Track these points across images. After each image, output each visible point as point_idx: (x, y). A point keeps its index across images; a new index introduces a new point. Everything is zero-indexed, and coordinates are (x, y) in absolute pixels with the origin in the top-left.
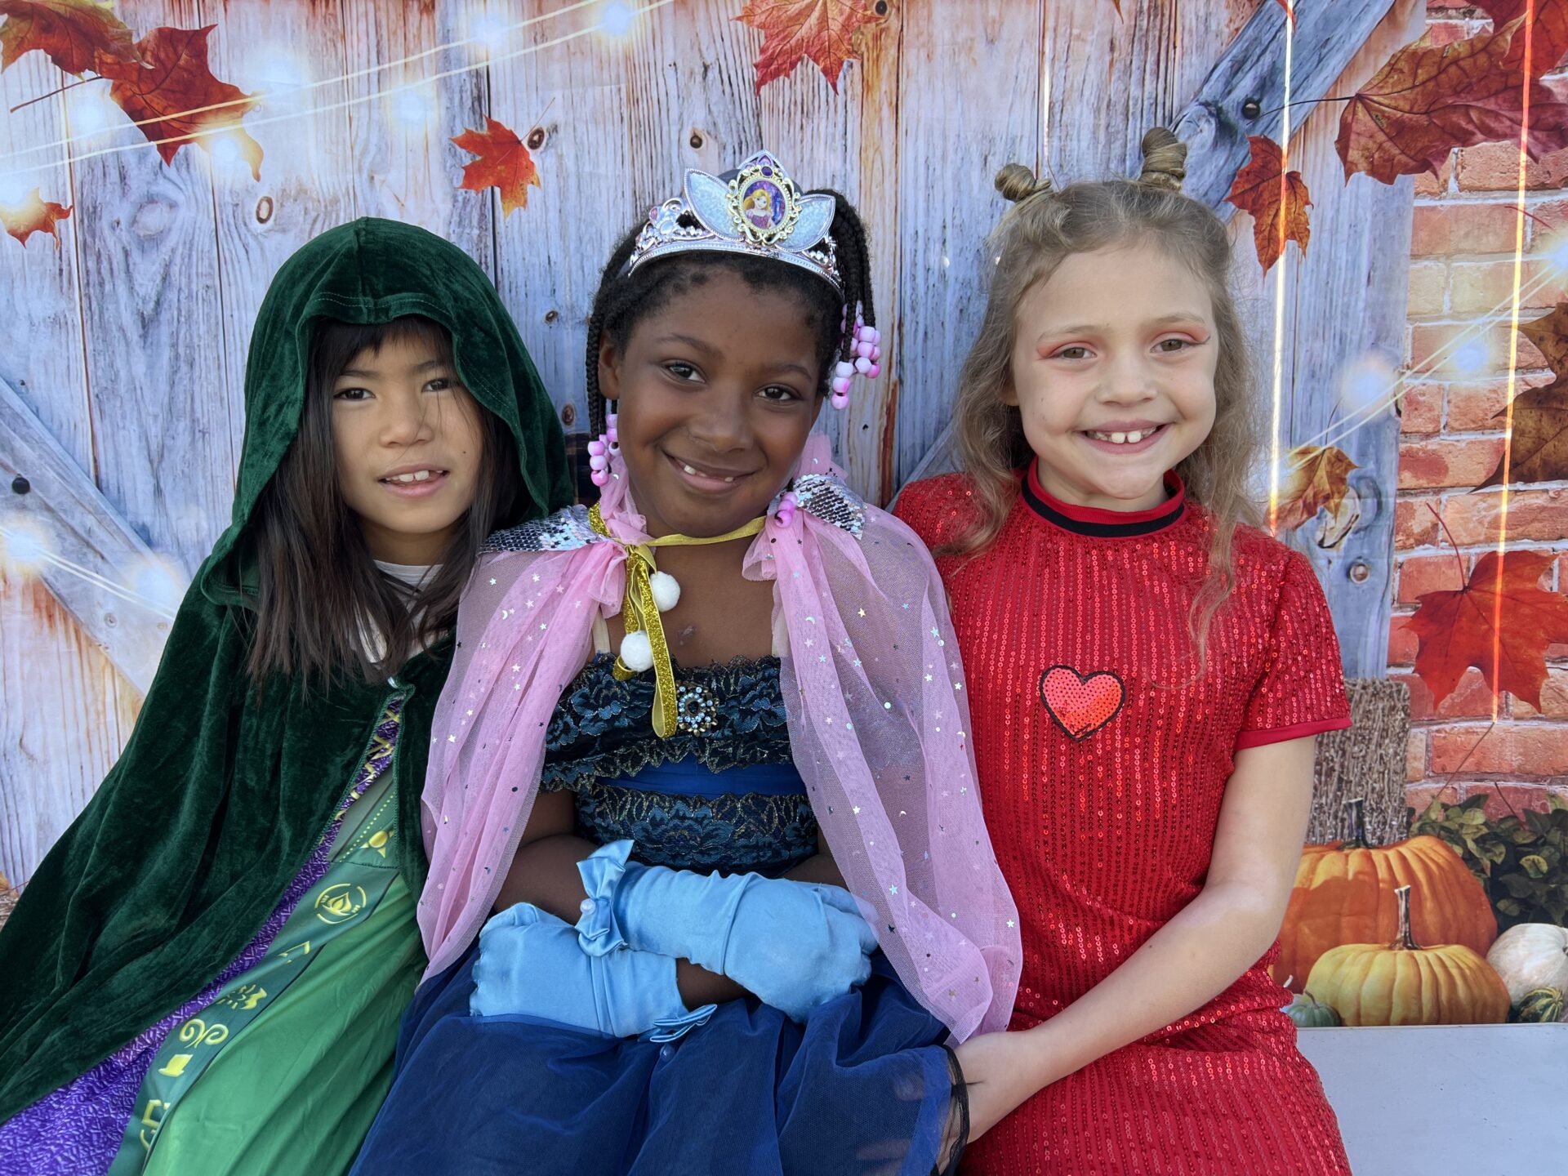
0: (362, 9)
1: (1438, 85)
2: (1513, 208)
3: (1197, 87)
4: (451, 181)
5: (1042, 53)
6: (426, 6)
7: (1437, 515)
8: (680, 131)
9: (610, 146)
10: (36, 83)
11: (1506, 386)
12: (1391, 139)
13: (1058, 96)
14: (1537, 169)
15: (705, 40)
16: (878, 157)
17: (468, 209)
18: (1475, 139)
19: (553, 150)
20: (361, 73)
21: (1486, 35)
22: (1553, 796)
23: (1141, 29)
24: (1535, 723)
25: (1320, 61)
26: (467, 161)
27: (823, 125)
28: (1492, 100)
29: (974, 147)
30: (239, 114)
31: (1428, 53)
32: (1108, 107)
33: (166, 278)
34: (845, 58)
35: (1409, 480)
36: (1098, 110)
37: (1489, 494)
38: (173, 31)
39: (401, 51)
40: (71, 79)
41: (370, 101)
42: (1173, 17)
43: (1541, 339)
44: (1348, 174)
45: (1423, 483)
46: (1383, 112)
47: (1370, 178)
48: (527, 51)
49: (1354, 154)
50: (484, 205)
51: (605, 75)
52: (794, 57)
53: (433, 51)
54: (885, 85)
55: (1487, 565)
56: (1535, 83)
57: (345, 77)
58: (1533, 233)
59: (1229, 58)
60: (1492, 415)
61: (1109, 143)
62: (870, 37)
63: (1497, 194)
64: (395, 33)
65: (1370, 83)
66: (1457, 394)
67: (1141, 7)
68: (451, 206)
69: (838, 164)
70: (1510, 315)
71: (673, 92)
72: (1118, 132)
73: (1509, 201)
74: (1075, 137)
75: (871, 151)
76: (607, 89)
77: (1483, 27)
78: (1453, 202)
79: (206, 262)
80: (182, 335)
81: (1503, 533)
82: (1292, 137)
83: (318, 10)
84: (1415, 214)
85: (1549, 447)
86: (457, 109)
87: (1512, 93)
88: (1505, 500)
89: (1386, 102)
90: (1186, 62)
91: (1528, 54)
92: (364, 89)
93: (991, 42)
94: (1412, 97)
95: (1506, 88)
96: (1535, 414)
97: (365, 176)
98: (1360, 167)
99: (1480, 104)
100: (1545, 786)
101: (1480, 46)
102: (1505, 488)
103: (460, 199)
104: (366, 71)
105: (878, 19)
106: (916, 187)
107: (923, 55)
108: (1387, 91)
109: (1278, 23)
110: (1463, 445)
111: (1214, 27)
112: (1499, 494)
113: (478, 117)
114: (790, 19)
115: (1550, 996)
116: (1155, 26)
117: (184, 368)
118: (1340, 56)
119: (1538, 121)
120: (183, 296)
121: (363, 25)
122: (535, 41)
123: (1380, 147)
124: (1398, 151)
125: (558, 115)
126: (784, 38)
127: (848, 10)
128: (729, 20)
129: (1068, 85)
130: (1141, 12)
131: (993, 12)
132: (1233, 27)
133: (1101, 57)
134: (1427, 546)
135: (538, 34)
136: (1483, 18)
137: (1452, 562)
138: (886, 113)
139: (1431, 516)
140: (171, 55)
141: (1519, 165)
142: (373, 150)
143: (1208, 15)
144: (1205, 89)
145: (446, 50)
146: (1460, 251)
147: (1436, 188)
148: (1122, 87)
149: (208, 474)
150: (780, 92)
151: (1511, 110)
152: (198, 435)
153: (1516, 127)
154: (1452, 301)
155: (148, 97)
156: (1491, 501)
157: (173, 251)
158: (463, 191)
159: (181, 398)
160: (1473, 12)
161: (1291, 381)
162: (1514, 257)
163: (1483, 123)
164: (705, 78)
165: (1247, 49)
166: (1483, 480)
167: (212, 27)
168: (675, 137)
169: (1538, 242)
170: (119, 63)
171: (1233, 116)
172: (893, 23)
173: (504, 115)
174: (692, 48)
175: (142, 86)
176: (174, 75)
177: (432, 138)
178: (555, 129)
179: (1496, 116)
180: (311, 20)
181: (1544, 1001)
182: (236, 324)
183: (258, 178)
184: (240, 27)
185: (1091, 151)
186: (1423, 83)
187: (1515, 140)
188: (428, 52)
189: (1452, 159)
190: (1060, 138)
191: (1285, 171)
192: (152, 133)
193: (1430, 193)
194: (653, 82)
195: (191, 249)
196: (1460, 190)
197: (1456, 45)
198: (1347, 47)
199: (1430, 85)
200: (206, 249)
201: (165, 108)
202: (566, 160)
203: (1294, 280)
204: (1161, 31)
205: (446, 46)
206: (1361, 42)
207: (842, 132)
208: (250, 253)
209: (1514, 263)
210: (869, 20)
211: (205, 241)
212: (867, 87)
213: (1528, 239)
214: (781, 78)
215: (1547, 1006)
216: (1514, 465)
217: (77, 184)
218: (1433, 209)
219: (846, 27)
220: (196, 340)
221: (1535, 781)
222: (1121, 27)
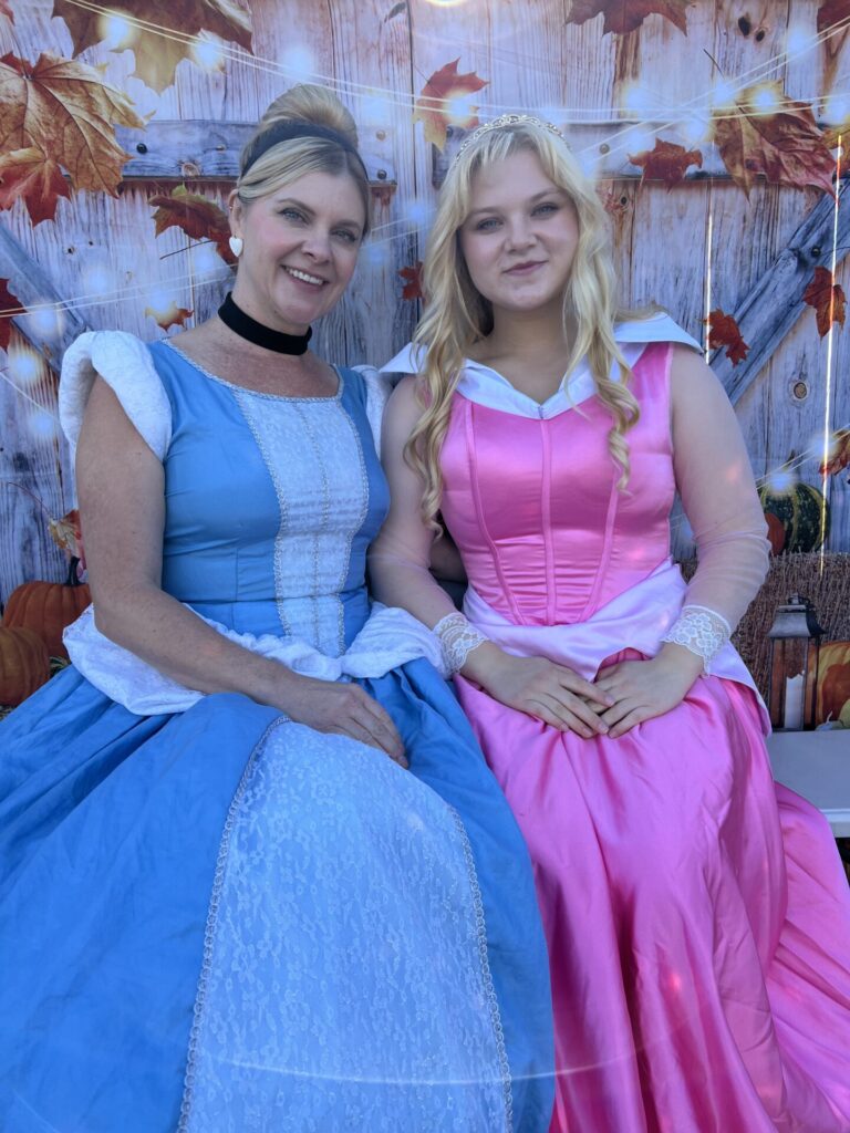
3: (788, 241)
4: (397, 294)
5: (707, 224)
6: (385, 201)
10: (174, 243)
13: (716, 245)
17: (405, 310)
23: (760, 210)
26: (405, 284)
29: (671, 274)
32: (742, 251)
36: (736, 254)
40: (194, 241)
42: (777, 204)
50: (413, 307)
53: (388, 225)
54: (625, 241)
59: (806, 224)
61: (742, 271)
62: (617, 215)
67: (761, 198)
68: (396, 308)
72: (746, 265)
74: (724, 268)
82: (837, 266)
86: (400, 256)
90: (783, 227)
93: (681, 217)
103: (401, 304)
105: (622, 206)
107: (645, 225)
109: (831, 207)
111: (797, 208)
113: (411, 260)
116: (767, 208)
127: (607, 201)
129: (721, 240)
130: (760, 201)
131: (682, 201)
132: (807, 208)
133: (739, 225)
138: (625, 256)
143: (795, 202)
144: (792, 242)
145: (395, 225)
148: (749, 241)
158: (402, 300)
161: (834, 396)
165: (814, 220)
170: (220, 234)
171: (807, 256)
172: (629, 208)
177: (387, 271)
185: (732, 276)
188: (385, 226)
191: (834, 284)
203: (837, 342)
204: (770, 213)
205: (395, 222)
210: (617, 207)
212: (615, 242)
217: (197, 298)
222: (750, 209)
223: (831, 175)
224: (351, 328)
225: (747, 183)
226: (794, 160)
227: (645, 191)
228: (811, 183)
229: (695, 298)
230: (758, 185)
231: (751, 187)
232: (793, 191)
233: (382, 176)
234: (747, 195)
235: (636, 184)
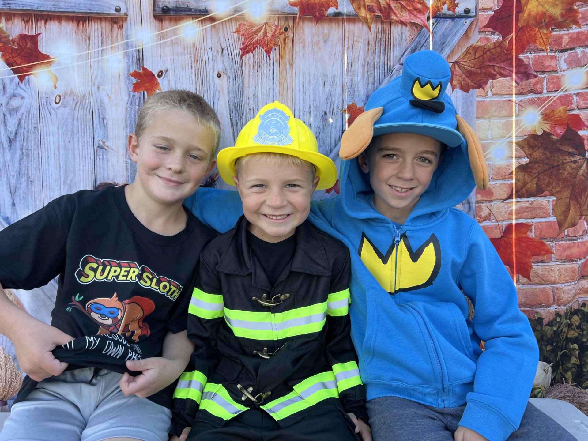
0: (96, 27)
1: (483, 58)
2: (511, 101)
3: (399, 58)
4: (128, 89)
5: (344, 46)
6: (120, 27)
7: (490, 210)
8: (213, 72)
9: (188, 77)
11: (512, 164)
12: (467, 77)
13: (350, 61)
14: (519, 88)
15: (222, 39)
16: (285, 82)
17: (134, 99)
18: (497, 77)
19: (166, 78)
20: (95, 50)
21: (499, 41)
22: (537, 313)
23: (378, 38)
24: (529, 286)
25: (442, 49)
26: (134, 82)
27: (265, 70)
28: (502, 63)
29: (320, 79)
30: (49, 65)
31: (479, 47)
32: (368, 65)
33: (19, 124)
34: (273, 47)
35: (480, 198)
36: (364, 66)
37: (508, 203)
38: (25, 35)
39: (110, 42)
41: (98, 60)
42: (390, 35)
43: (523, 147)
44: (453, 89)
45: (485, 198)
46: (465, 67)
47: (461, 91)
48: (157, 43)
49: (455, 82)
50: (140, 97)
51: (186, 52)
52: (254, 46)
53: (122, 42)
54: (287, 57)
55: (509, 228)
56: (517, 58)
57: (89, 51)
58: (519, 110)
59: (410, 48)
60: (508, 174)
61: (368, 77)
62: (282, 39)
63: (505, 96)
64: (108, 36)
65: (459, 57)
66: (495, 167)
67: (378, 30)
68: (128, 98)
69: (271, 84)
70: (512, 139)
71: (211, 58)
72: (371, 74)
73: (510, 99)
74: (356, 75)
75: (283, 80)
76: (186, 56)
77: (498, 38)
78: (490, 99)
79: (35, 118)
80: (24, 146)
81: (514, 217)
83: (80, 28)
84: (477, 103)
85: (528, 186)
86: (131, 63)
87: (510, 61)
88: (514, 205)
89: (465, 64)
90: (395, 50)
91: (514, 47)
92: (96, 54)
93: (326, 41)
94: (474, 62)
95: (507, 59)
96: (522, 174)
97: (96, 87)
98: (457, 87)
99: (498, 65)
100: (534, 309)
101: (497, 45)
102: (514, 200)
103: (132, 95)
104: (97, 50)
105: (284, 33)
106: (299, 93)
107: (301, 46)
108: (465, 60)
109: (427, 36)
110: (498, 185)
111: (404, 37)
112: (512, 202)
113: (139, 66)
114: (253, 33)
115: (540, 388)
116: (383, 37)
117: (25, 158)
118: (449, 47)
119: (519, 70)
120: (25, 131)
121: (96, 33)
122: (160, 39)
123: (464, 80)
124: (470, 81)
125: (168, 66)
126: (251, 39)
127: (274, 30)
128: (231, 33)
129: (353, 57)
130: (378, 32)
131: (326, 31)
132: (411, 37)
133: (365, 47)
134: (487, 221)
135: (161, 37)
136: (498, 35)
137: (496, 227)
138: (288, 66)
139: (488, 211)
140: (24, 44)
141: (512, 86)
142: (99, 78)
143: (402, 33)
144: (402, 59)
145: (127, 42)
146: (494, 116)
147: (484, 94)
148: (372, 58)
149: (33, 197)
150: (250, 58)
151: (509, 67)
152: (30, 183)
153: (511, 73)
154: (491, 134)
155: (15, 59)
156: (509, 205)
157: (22, 114)
158: (133, 92)
159: (24, 169)
160: (495, 33)
162: (512, 118)
163: (499, 71)
164: (222, 53)
165: (416, 45)
166: (506, 198)
167: (40, 34)
168: (211, 74)
169: (520, 113)
170: (4, 46)
172: (290, 34)
173: (148, 66)
174: (217, 42)
175: (13, 55)
176: (25, 51)
177: (121, 74)
178: (167, 71)
179: (504, 69)
180: (77, 31)
181: (538, 390)
182: (46, 141)
183: (56, 88)
184: (50, 33)
185: (362, 81)
186: (478, 57)
187: (511, 77)
188: (120, 43)
189: (489, 84)
190: (351, 76)
192: (15, 71)
193: (482, 96)
194: (203, 54)
195: (29, 114)
196: (493, 95)
197: (489, 44)
198: (451, 45)
199: (481, 58)
200: (35, 113)
201: (21, 63)
202: (171, 82)
204: (386, 39)
205: (127, 41)
206: (456, 43)
207: (272, 73)
208: (52, 115)
209: (512, 121)
210: (281, 34)
211: (35, 111)
212: (281, 57)
213: (517, 112)
214: (250, 53)
215: (539, 392)
216: (516, 192)
218: (484, 101)
219: (273, 36)
220: (30, 147)
221: (530, 307)
222: (371, 37)
223: (426, 16)
224: (97, 111)
225: (369, 21)
226: (400, 6)
227: (301, 23)
228: (412, 21)
229: (337, 95)
230: (376, 22)
231: (372, 23)
232: (400, 26)
233: (118, 10)
234: (370, 28)
235: (294, 19)
